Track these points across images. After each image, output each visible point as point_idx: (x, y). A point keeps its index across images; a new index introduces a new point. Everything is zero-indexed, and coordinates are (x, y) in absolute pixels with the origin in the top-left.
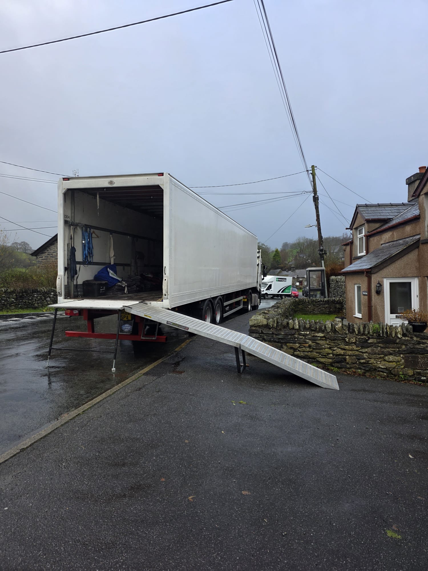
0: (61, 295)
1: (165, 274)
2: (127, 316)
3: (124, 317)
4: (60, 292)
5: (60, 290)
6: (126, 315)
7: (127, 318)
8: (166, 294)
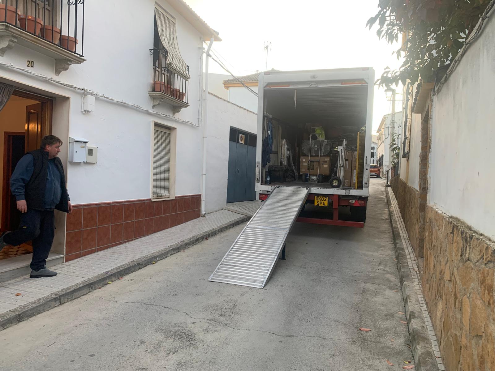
0: (259, 181)
1: (366, 164)
2: (324, 202)
3: (320, 203)
4: (258, 179)
5: (259, 177)
6: (322, 201)
7: (323, 204)
8: (367, 183)
